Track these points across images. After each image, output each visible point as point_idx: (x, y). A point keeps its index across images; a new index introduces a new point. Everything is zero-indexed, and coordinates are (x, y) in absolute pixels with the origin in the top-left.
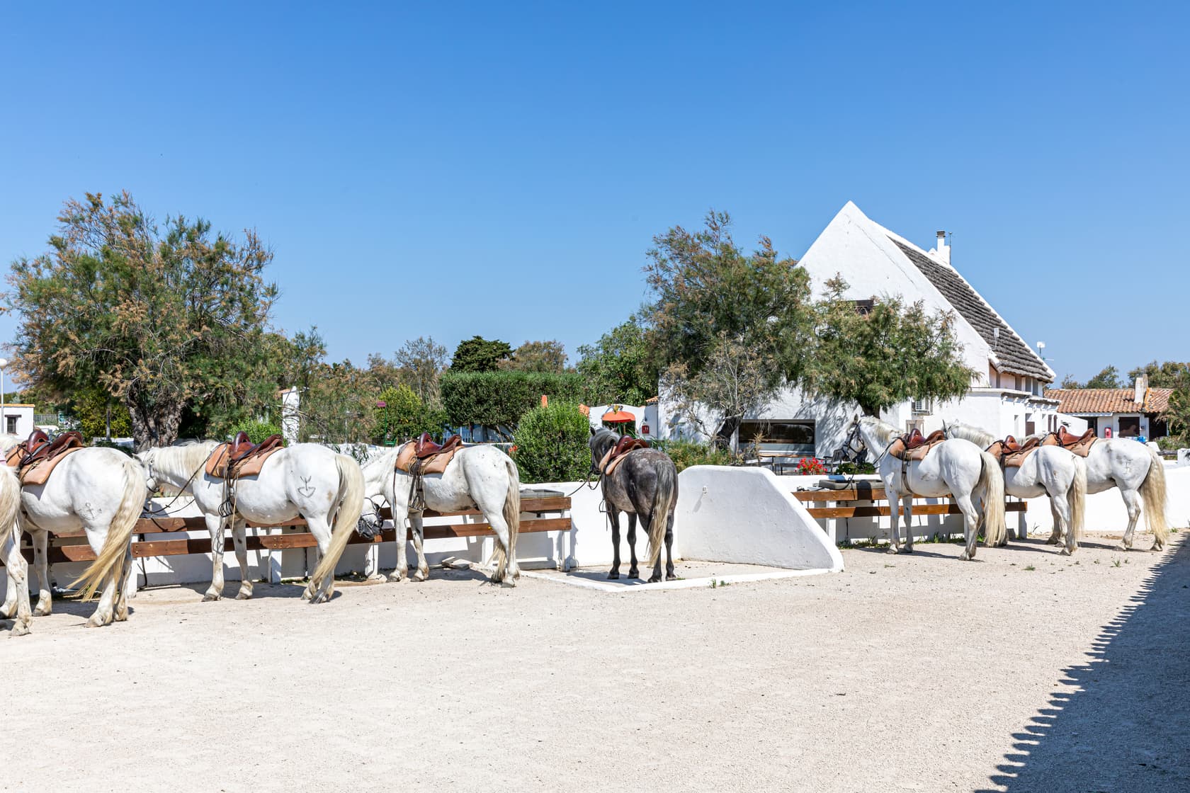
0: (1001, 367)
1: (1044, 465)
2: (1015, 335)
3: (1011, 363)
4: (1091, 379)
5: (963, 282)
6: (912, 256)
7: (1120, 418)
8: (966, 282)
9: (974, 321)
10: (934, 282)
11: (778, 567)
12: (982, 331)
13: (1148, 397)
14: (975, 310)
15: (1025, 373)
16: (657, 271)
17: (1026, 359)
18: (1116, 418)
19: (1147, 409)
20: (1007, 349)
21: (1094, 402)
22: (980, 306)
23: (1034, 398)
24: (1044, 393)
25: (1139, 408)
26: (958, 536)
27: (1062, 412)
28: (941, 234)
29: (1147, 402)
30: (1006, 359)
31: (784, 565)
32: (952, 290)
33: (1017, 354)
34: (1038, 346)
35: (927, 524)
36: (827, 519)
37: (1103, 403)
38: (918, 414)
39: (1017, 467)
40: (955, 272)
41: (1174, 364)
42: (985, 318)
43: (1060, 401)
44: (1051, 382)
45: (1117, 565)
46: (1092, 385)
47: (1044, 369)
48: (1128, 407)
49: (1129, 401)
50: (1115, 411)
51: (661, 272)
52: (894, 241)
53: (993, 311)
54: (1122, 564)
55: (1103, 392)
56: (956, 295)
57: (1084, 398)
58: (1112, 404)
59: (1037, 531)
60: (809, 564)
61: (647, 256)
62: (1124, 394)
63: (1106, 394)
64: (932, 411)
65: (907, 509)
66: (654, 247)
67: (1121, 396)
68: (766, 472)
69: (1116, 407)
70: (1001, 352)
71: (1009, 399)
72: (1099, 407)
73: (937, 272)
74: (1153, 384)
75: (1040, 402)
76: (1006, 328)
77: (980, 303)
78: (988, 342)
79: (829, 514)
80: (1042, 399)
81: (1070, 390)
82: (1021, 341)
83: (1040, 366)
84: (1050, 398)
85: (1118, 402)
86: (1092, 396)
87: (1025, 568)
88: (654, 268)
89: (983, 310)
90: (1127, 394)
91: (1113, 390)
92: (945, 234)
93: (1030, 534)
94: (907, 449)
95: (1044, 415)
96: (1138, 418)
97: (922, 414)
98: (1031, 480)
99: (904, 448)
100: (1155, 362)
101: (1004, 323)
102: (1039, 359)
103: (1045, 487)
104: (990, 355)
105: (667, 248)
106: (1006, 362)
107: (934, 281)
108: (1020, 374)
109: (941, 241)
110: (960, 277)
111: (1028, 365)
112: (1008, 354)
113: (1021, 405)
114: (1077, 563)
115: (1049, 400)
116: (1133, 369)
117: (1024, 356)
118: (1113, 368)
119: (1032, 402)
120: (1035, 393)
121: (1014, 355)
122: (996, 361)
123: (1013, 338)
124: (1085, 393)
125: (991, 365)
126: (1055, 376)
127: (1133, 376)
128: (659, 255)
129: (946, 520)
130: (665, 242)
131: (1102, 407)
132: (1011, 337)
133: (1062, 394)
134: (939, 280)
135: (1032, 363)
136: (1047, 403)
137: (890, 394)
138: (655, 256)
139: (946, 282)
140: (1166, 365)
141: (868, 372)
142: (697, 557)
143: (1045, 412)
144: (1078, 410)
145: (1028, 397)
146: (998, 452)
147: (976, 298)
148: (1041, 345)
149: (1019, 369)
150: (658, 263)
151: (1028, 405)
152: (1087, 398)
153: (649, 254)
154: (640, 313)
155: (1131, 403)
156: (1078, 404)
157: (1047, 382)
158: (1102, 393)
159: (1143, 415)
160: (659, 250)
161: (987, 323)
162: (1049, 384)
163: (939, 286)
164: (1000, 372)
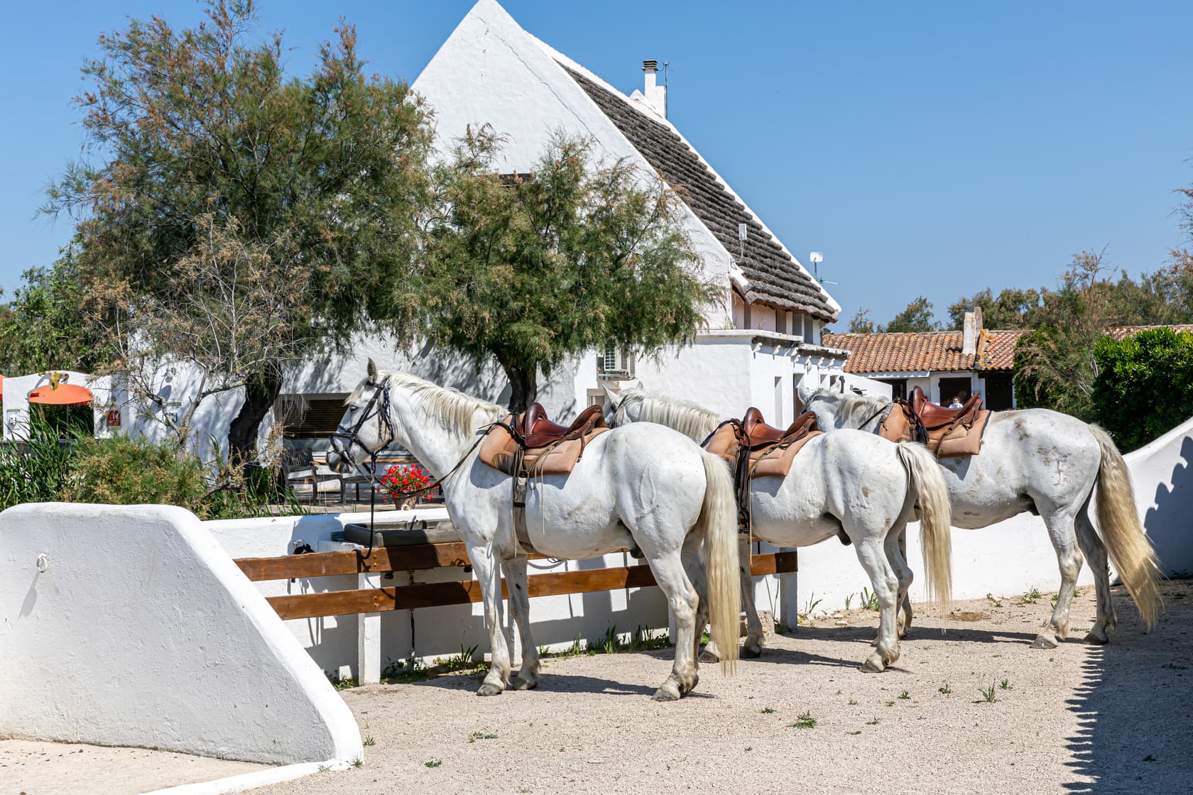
0: (751, 293)
1: (841, 472)
2: (775, 240)
3: (768, 286)
4: (893, 319)
5: (688, 149)
6: (599, 97)
7: (941, 379)
8: (692, 150)
9: (705, 213)
10: (637, 144)
11: (209, 755)
12: (719, 231)
13: (984, 345)
14: (708, 195)
15: (791, 303)
16: (105, 104)
17: (793, 281)
18: (935, 381)
19: (982, 365)
20: (762, 262)
21: (901, 355)
22: (717, 190)
23: (806, 347)
24: (822, 339)
25: (971, 362)
26: (658, 633)
27: (851, 372)
28: (650, 65)
29: (981, 353)
30: (759, 279)
31: (223, 749)
32: (668, 159)
33: (778, 271)
34: (812, 260)
35: (582, 614)
36: (361, 615)
37: (915, 356)
38: (610, 378)
39: (778, 476)
40: (674, 131)
41: (1019, 293)
42: (724, 209)
43: (849, 353)
44: (834, 321)
45: (990, 698)
46: (893, 328)
47: (822, 299)
48: (952, 362)
49: (954, 351)
50: (934, 368)
51: (112, 106)
52: (568, 70)
53: (738, 200)
54: (999, 693)
55: (914, 337)
56: (674, 169)
57: (886, 349)
58: (929, 356)
59: (818, 611)
60: (278, 749)
61: (83, 74)
62: (947, 339)
63: (919, 340)
64: (633, 371)
65: (518, 587)
66: (99, 55)
67: (942, 344)
68: (181, 517)
69: (934, 362)
70: (751, 266)
71: (765, 348)
72: (909, 362)
73: (643, 128)
74: (989, 324)
75: (816, 354)
76: (759, 228)
77: (718, 186)
78: (729, 250)
79: (363, 604)
80: (820, 348)
81: (862, 335)
82: (785, 250)
83: (816, 293)
84: (832, 346)
85: (937, 353)
86: (897, 344)
87: (794, 720)
88: (99, 97)
89: (722, 198)
90: (951, 341)
91: (928, 334)
92: (657, 67)
93: (804, 617)
94: (526, 449)
95: (823, 377)
96: (970, 379)
97: (617, 379)
98: (809, 506)
99: (516, 446)
100: (988, 292)
101: (756, 219)
102: (813, 281)
103: (839, 523)
104: (732, 271)
105: (127, 59)
106: (760, 284)
107: (636, 142)
108: (784, 306)
109: (650, 78)
110: (683, 140)
111: (796, 291)
112: (763, 270)
113: (785, 360)
114: (905, 696)
115: (832, 350)
116: (956, 301)
117: (789, 276)
118: (925, 301)
119: (804, 353)
120: (809, 340)
121: (773, 274)
122: (743, 282)
123: (772, 245)
124: (885, 340)
125: (735, 288)
126: (840, 309)
127: (958, 314)
128: (107, 73)
129: (631, 601)
130: (126, 48)
131: (913, 362)
132: (768, 245)
133: (851, 341)
134: (645, 141)
135: (802, 288)
136: (828, 356)
137: (555, 340)
138: (99, 75)
139: (659, 145)
140: (1006, 294)
141: (515, 299)
142: (29, 731)
143: (825, 371)
144: (876, 368)
145: (797, 344)
146: (730, 446)
147: (709, 176)
148: (816, 257)
149: (782, 296)
150: (105, 89)
151: (797, 360)
152: (889, 348)
153: (87, 72)
154: (68, 184)
155: (957, 354)
156: (878, 358)
157: (827, 320)
158: (913, 339)
159: (977, 374)
160: (109, 63)
161: (728, 218)
162: (830, 323)
163: (647, 151)
164: (750, 302)
